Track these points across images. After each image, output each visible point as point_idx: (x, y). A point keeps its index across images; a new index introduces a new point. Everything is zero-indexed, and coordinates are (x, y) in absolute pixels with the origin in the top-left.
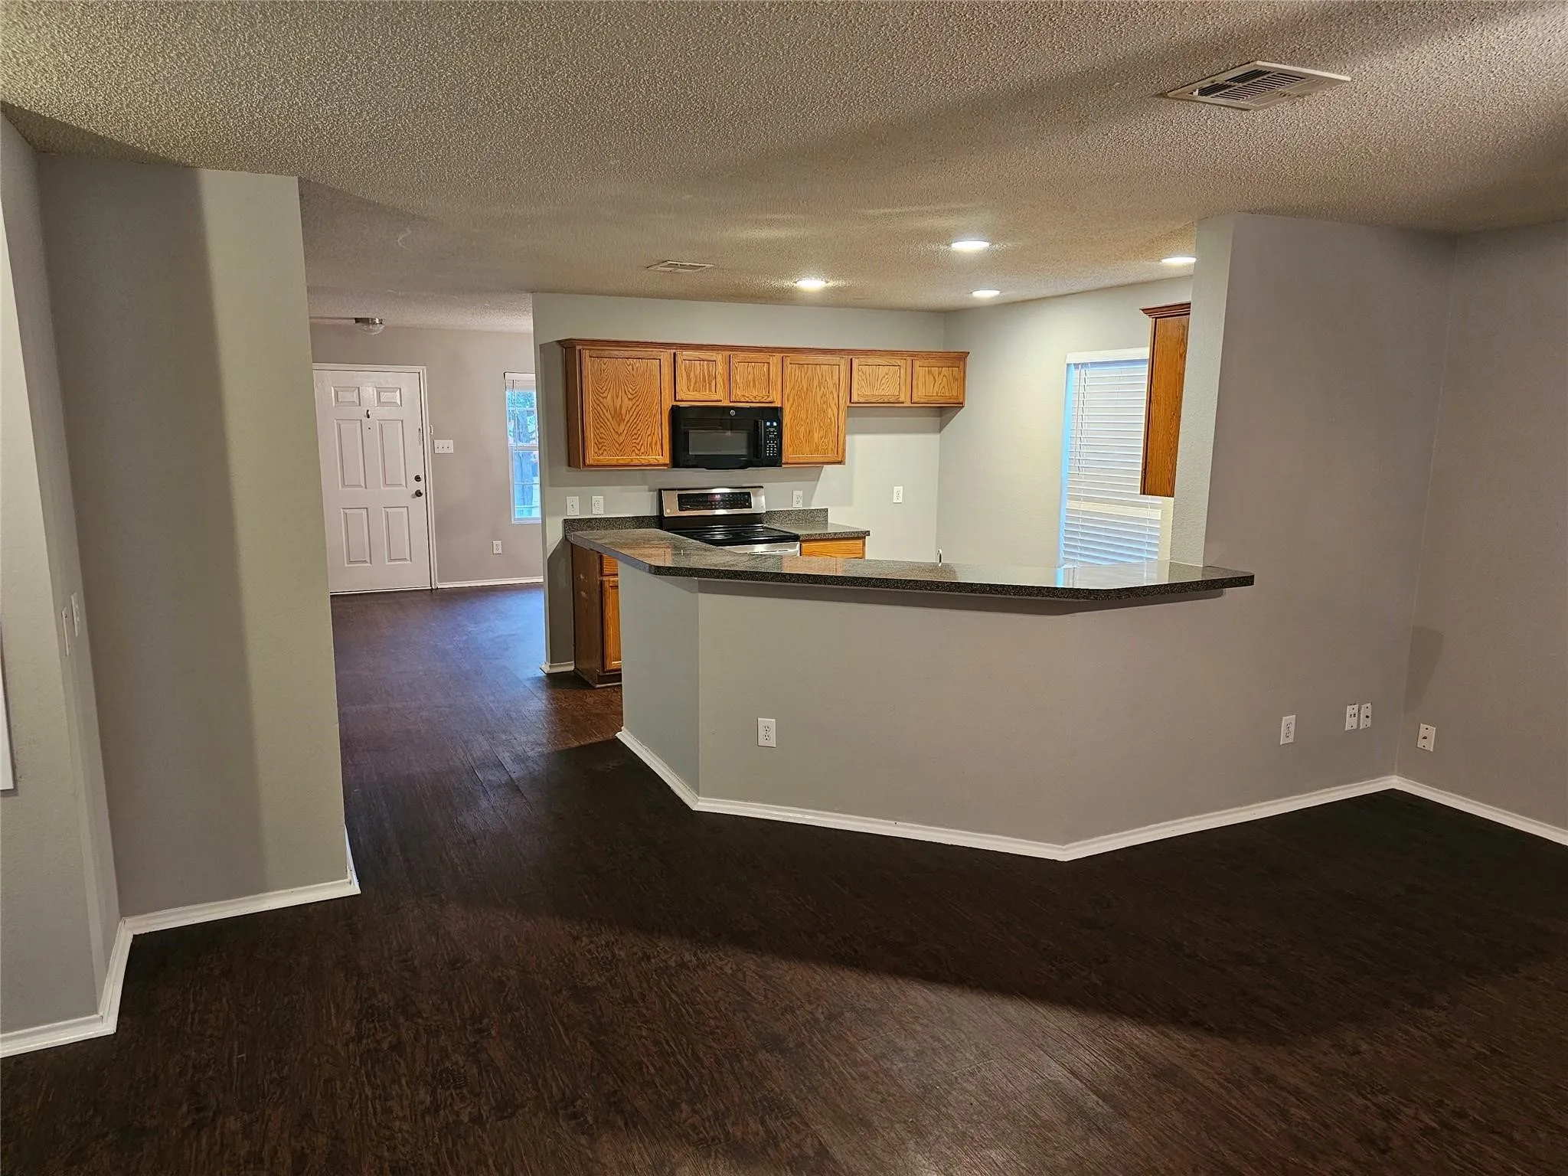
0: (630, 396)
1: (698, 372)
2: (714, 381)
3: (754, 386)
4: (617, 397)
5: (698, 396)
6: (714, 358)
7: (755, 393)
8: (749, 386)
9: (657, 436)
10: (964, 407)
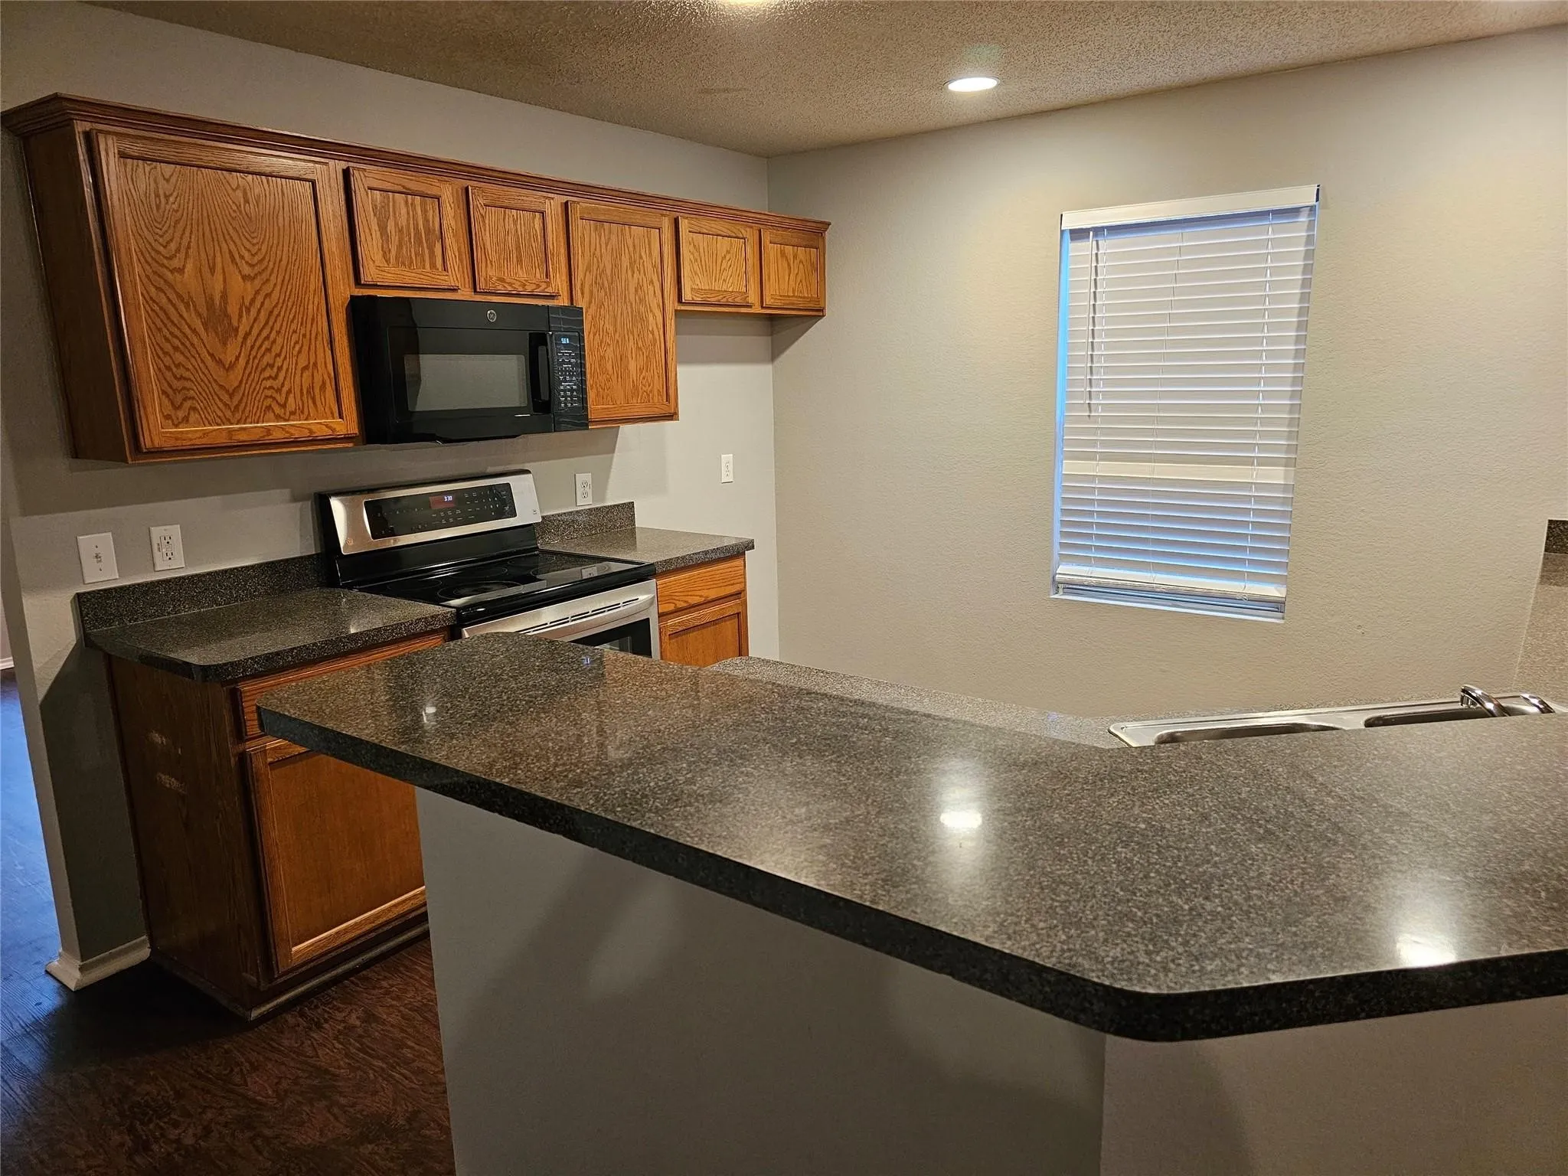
0: (247, 270)
1: (404, 223)
2: (438, 246)
3: (519, 261)
4: (212, 270)
5: (410, 277)
6: (434, 191)
7: (522, 275)
8: (508, 259)
9: (324, 371)
10: (823, 316)
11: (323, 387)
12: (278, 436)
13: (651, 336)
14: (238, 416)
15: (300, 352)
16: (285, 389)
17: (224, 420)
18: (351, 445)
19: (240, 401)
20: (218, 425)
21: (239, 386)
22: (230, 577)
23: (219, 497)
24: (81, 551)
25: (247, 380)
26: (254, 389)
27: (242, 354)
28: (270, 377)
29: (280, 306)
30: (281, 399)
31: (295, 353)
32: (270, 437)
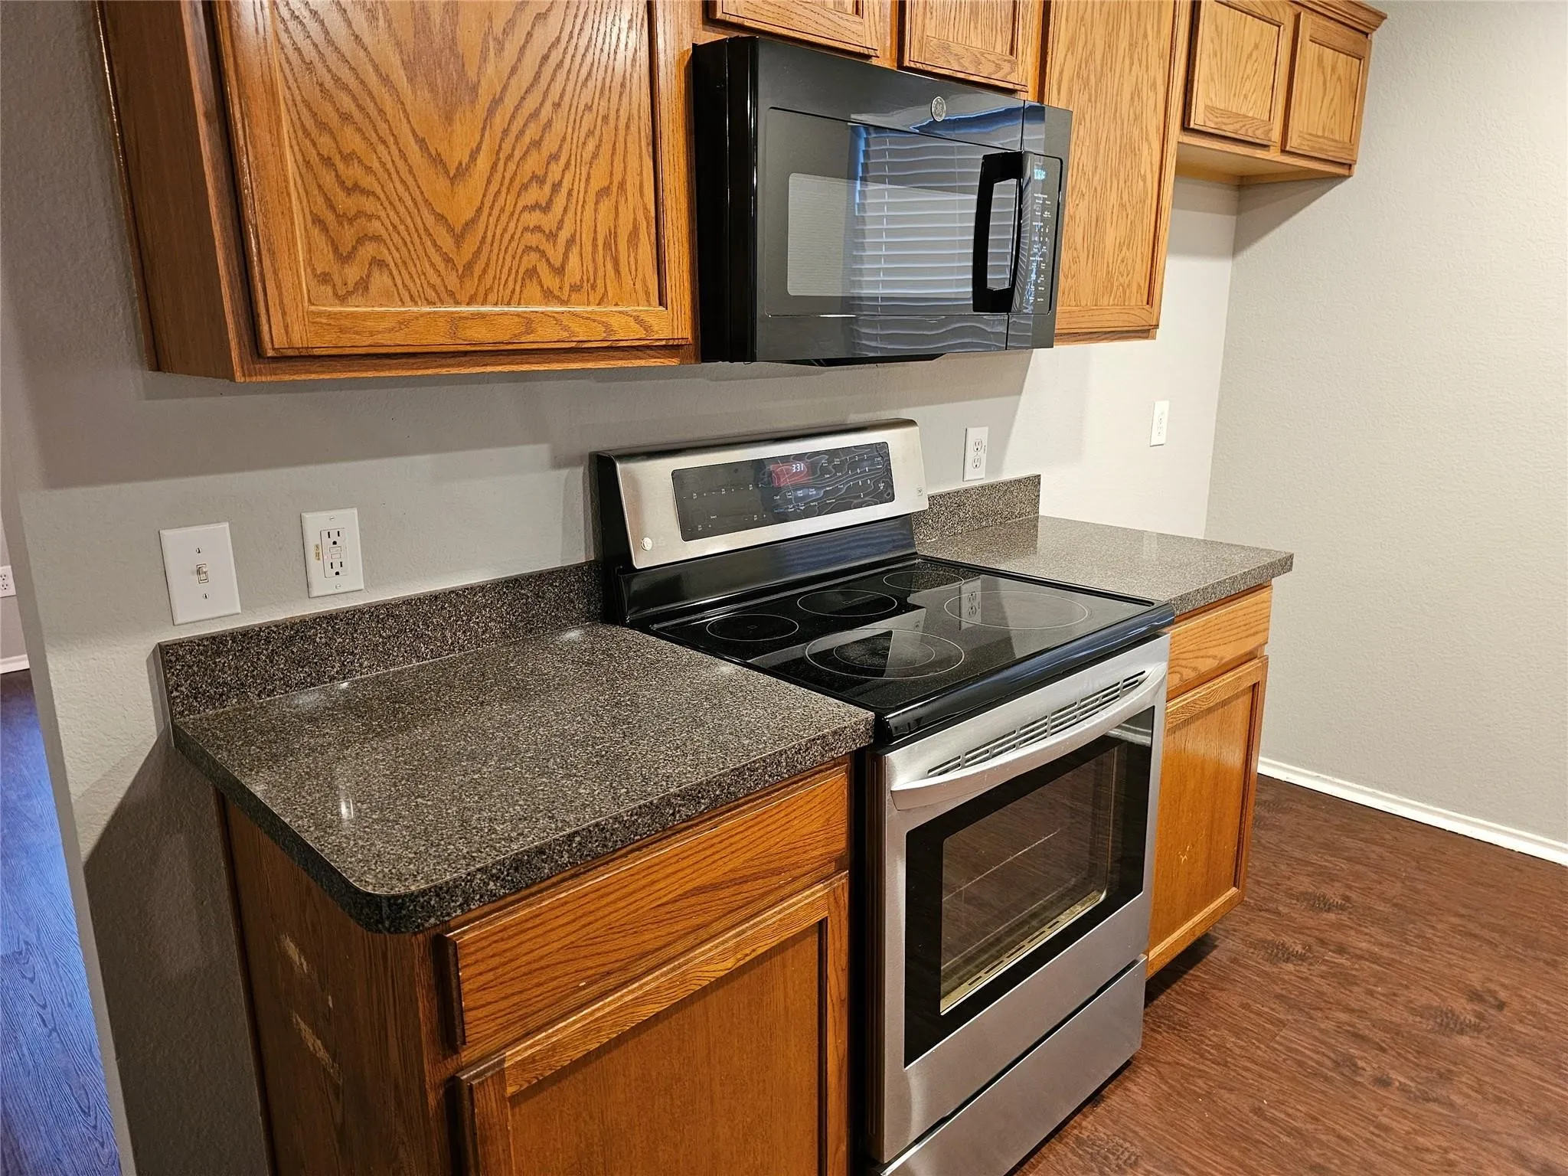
3: (973, 13)
7: (975, 42)
8: (957, 8)
9: (637, 204)
10: (1350, 176)
11: (634, 234)
12: (547, 335)
13: (1141, 183)
14: (470, 286)
15: (595, 156)
16: (564, 235)
17: (444, 295)
18: (674, 362)
19: (477, 253)
20: (430, 303)
21: (473, 221)
22: (443, 608)
23: (428, 457)
24: (169, 560)
25: (492, 208)
26: (505, 230)
27: (484, 147)
28: (536, 206)
29: (563, 44)
30: (556, 256)
31: (587, 156)
32: (531, 338)
